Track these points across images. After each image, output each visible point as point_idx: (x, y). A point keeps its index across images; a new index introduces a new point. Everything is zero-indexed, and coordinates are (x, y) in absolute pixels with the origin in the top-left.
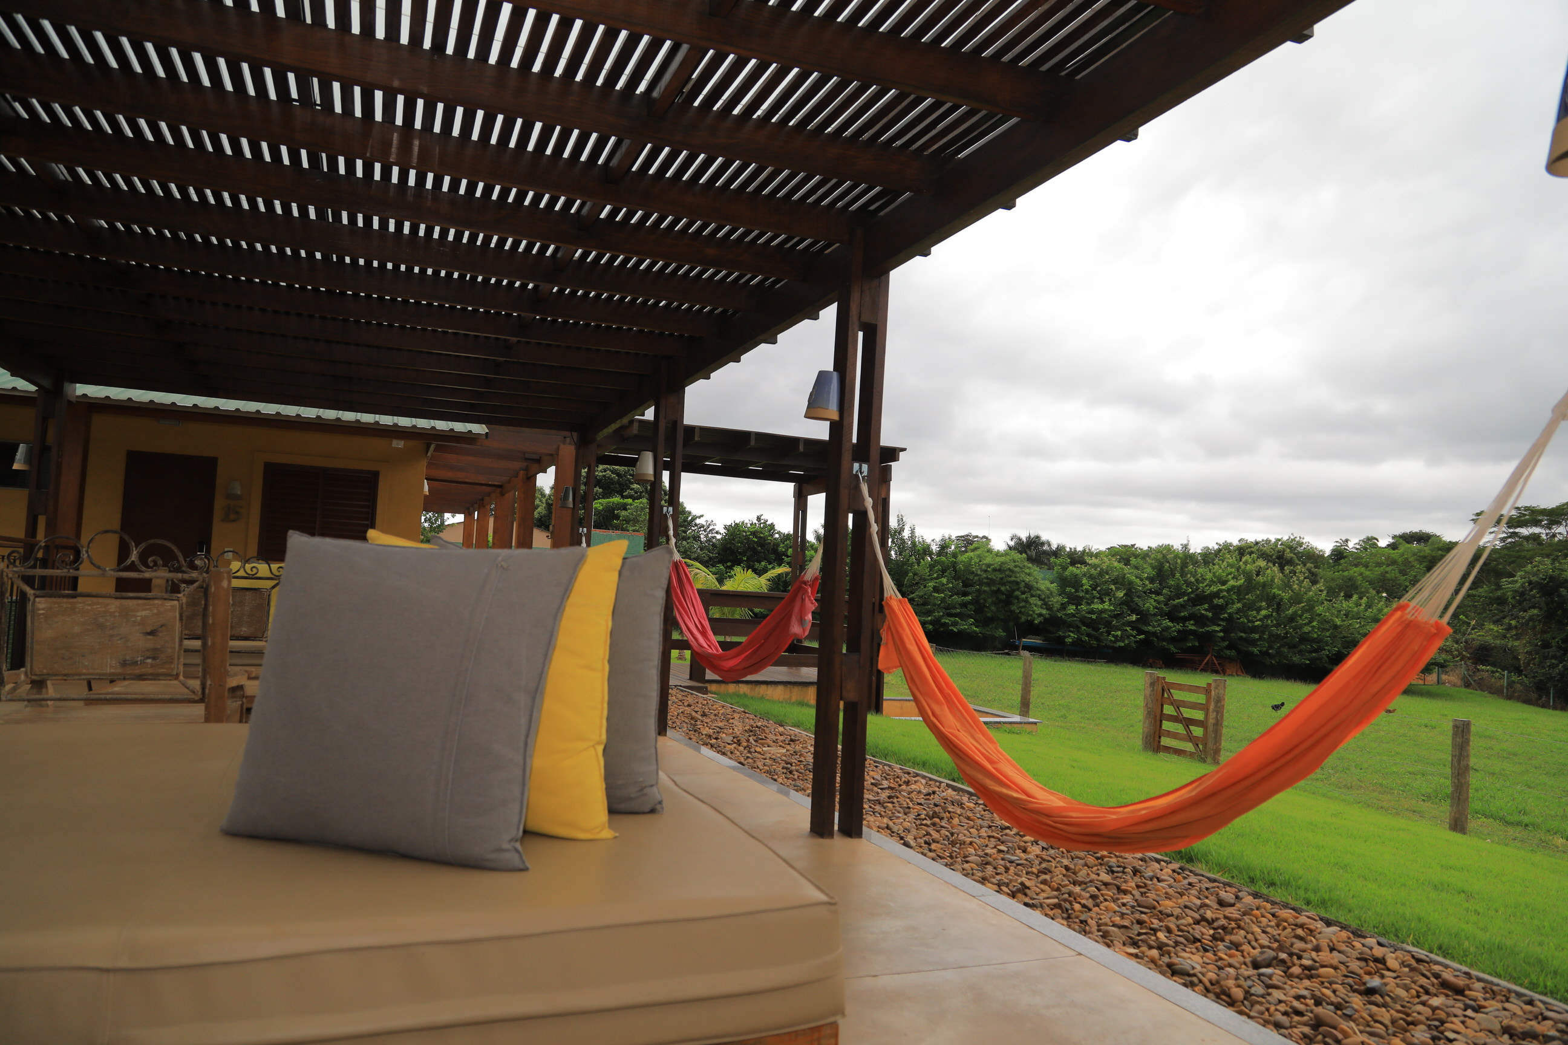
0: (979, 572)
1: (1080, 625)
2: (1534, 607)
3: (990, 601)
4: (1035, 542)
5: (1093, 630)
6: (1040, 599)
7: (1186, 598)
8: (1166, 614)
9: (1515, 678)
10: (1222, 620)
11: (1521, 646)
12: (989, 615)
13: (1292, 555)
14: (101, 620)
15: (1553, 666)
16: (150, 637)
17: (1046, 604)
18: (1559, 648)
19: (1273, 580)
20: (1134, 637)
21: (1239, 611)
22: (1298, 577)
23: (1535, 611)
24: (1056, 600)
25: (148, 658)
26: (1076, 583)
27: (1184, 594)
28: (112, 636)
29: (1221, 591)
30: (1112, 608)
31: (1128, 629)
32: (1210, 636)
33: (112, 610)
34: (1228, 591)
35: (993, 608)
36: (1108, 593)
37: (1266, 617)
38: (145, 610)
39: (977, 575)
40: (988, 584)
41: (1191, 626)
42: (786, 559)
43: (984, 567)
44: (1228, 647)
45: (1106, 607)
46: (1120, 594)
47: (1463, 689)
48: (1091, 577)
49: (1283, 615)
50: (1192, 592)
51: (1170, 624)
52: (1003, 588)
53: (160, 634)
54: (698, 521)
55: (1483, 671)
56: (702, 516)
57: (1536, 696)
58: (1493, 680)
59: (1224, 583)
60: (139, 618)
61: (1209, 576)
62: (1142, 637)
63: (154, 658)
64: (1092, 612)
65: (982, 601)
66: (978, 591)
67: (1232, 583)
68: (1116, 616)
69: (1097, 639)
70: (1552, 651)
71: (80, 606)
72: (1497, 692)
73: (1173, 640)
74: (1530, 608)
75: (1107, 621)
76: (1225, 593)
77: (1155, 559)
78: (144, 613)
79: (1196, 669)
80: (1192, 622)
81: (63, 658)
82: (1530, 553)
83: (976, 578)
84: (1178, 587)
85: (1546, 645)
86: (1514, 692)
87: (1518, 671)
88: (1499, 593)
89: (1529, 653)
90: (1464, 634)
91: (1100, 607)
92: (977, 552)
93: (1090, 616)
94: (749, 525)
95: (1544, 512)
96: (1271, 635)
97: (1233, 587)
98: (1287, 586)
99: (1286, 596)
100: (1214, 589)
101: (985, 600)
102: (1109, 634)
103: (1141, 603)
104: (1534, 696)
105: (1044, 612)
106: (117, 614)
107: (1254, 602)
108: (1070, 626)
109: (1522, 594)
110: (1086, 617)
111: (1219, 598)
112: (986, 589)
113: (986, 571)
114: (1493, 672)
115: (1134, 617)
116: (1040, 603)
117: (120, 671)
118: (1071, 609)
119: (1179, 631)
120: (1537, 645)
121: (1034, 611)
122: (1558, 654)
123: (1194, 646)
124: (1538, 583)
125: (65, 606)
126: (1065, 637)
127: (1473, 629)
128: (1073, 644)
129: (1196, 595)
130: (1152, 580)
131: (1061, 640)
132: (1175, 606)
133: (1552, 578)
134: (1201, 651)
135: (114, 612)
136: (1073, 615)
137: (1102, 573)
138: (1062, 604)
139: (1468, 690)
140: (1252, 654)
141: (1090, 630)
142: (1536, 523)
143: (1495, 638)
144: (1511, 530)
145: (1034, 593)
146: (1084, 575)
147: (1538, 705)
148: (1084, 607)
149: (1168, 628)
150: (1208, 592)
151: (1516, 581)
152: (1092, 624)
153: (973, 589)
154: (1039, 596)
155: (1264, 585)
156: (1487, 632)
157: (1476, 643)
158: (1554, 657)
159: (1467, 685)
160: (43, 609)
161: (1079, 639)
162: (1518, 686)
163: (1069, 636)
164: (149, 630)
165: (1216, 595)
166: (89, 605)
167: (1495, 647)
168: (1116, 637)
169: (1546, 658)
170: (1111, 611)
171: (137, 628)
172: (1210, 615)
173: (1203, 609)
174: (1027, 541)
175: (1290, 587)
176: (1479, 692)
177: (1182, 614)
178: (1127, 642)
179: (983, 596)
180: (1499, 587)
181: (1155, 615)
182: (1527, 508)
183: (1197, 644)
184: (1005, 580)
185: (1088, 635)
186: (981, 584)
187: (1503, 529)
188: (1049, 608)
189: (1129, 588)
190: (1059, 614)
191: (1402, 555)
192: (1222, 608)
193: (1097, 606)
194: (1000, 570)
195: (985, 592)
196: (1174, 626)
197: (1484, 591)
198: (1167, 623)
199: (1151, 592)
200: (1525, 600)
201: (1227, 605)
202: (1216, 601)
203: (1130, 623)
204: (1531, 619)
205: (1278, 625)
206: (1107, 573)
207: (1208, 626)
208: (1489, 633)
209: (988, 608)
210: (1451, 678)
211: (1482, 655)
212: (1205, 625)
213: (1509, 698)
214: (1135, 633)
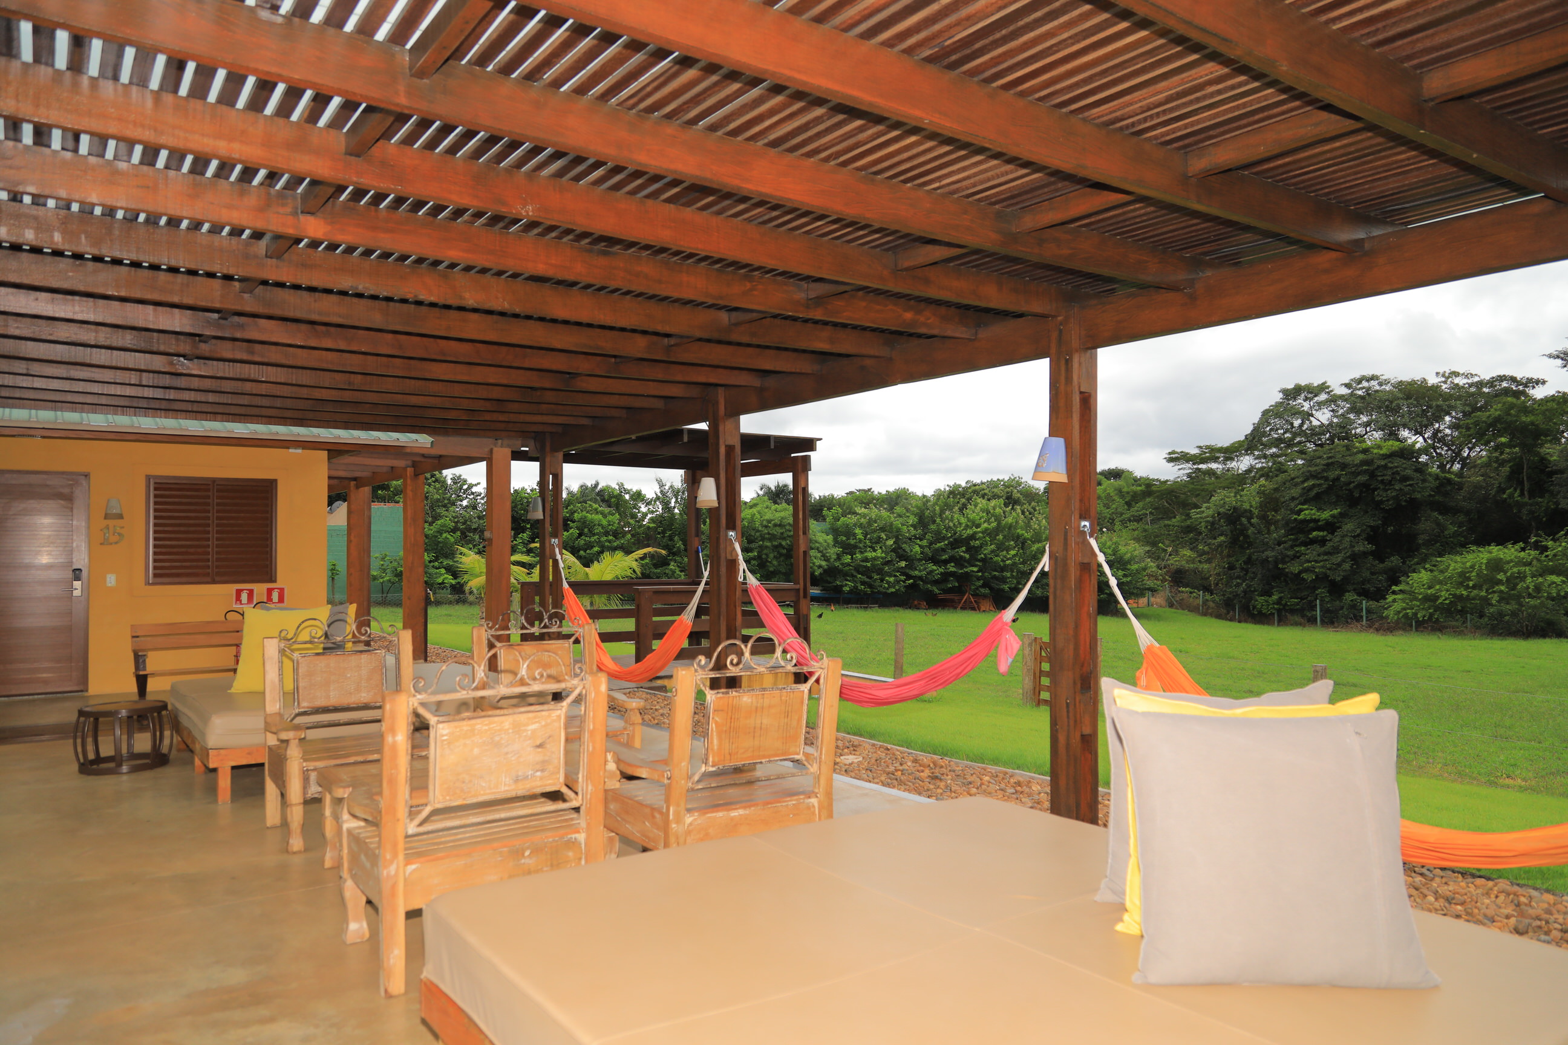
0: (760, 528)
1: (855, 574)
2: (1221, 535)
3: (771, 556)
4: (783, 491)
5: (868, 577)
6: (820, 552)
7: (946, 542)
8: (930, 559)
9: (1208, 597)
10: (979, 561)
11: (1210, 568)
12: (771, 569)
13: (1019, 495)
14: (497, 739)
15: (1238, 585)
16: (540, 750)
17: (823, 556)
18: (1242, 569)
19: (1017, 522)
20: (904, 582)
21: (993, 551)
22: (1037, 518)
23: (1222, 538)
24: (833, 552)
25: (537, 771)
26: (849, 532)
27: (944, 538)
28: (507, 753)
29: (975, 533)
30: (883, 555)
31: (898, 574)
32: (967, 576)
33: (507, 727)
34: (983, 532)
35: (775, 563)
36: (879, 540)
37: (1014, 556)
38: (536, 722)
39: (758, 531)
40: (770, 540)
41: (951, 568)
42: (572, 524)
43: (765, 523)
44: (983, 586)
45: (879, 555)
46: (890, 542)
47: (1168, 609)
48: (861, 526)
49: (1028, 552)
50: (951, 537)
51: (935, 568)
52: (784, 543)
53: (548, 746)
55: (1183, 592)
57: (1225, 611)
58: (1191, 600)
59: (978, 526)
60: (529, 732)
61: (963, 520)
62: (911, 581)
63: (542, 771)
64: (866, 560)
65: (764, 556)
66: (760, 547)
67: (985, 525)
68: (887, 563)
69: (871, 586)
70: (1237, 572)
71: (478, 727)
72: (1194, 609)
73: (936, 582)
74: (1219, 535)
75: (879, 569)
76: (981, 535)
77: (917, 507)
78: (534, 727)
79: (955, 608)
80: (952, 564)
81: (464, 782)
82: (1212, 486)
83: (758, 534)
84: (938, 533)
85: (1231, 567)
86: (1208, 609)
87: (1207, 589)
88: (1188, 522)
89: (1218, 574)
90: (1163, 560)
91: (874, 554)
92: (758, 508)
93: (865, 564)
94: (529, 491)
95: (1221, 450)
96: (1019, 571)
97: (987, 529)
98: (1028, 526)
99: (1027, 535)
100: (970, 532)
101: (767, 555)
102: (882, 580)
103: (908, 549)
104: (1223, 611)
105: (824, 563)
106: (511, 731)
107: (1002, 543)
108: (846, 575)
109: (1213, 524)
110: (861, 566)
111: (976, 540)
112: (768, 544)
113: (766, 527)
114: (1191, 593)
115: (903, 564)
116: (819, 555)
117: (513, 787)
118: (847, 559)
119: (941, 574)
120: (1224, 568)
121: (814, 563)
122: (1242, 574)
123: (954, 587)
124: (1225, 514)
125: (465, 728)
126: (842, 586)
127: (1170, 555)
128: (851, 592)
129: (955, 539)
130: (914, 526)
131: (838, 589)
132: (937, 550)
133: (1235, 509)
134: (959, 591)
135: (508, 729)
136: (848, 565)
137: (871, 522)
138: (838, 554)
139: (1173, 610)
140: (1003, 590)
141: (865, 578)
142: (1215, 459)
143: (1188, 562)
144: (1195, 467)
145: (813, 546)
146: (855, 525)
147: (1227, 619)
148: (859, 556)
149: (932, 571)
150: (965, 535)
151: (1203, 512)
152: (866, 572)
153: (757, 545)
154: (818, 549)
155: (1010, 527)
156: (1182, 557)
157: (1174, 567)
158: (1238, 577)
159: (1171, 605)
160: (446, 735)
161: (856, 587)
162: (1211, 604)
163: (846, 585)
164: (538, 743)
165: (973, 537)
166: (486, 725)
167: (1188, 570)
168: (888, 582)
169: (1232, 578)
170: (882, 558)
171: (529, 742)
172: (967, 556)
173: (962, 552)
174: (776, 491)
175: (1030, 527)
176: (1181, 611)
177: (944, 557)
178: (897, 587)
179: (765, 551)
180: (1188, 516)
181: (920, 560)
182: (1207, 447)
183: (957, 584)
184: (785, 535)
185: (863, 583)
186: (763, 539)
187: (1190, 465)
188: (827, 560)
189: (897, 535)
190: (837, 564)
191: (1105, 490)
192: (977, 549)
193: (870, 554)
194: (780, 525)
195: (767, 547)
196: (938, 570)
197: (1176, 521)
198: (931, 566)
199: (916, 538)
200: (1215, 529)
201: (981, 547)
202: (972, 543)
203: (899, 570)
204: (1220, 545)
205: (1024, 563)
206: (875, 522)
207: (966, 567)
208: (1184, 557)
209: (770, 562)
210: (1158, 599)
211: (1179, 578)
212: (962, 567)
213: (1205, 614)
214: (903, 578)
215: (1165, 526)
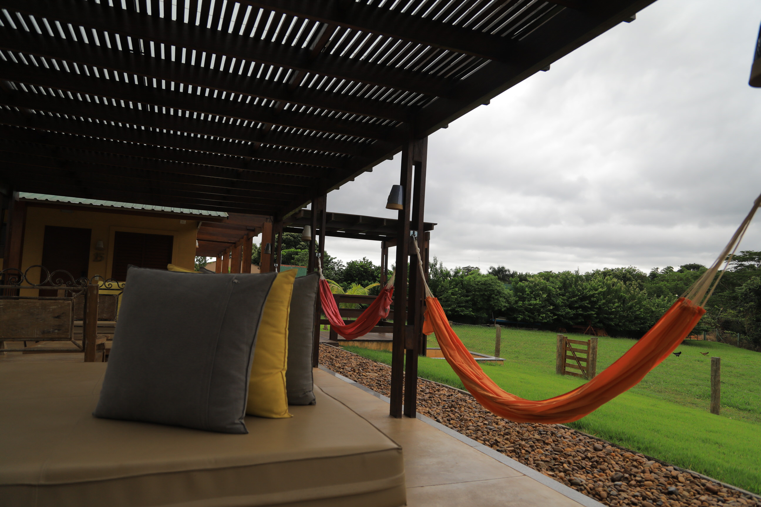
1: (525, 311)
2: (752, 301)
3: (480, 299)
4: (502, 270)
6: (505, 299)
7: (577, 298)
8: (568, 306)
9: (743, 337)
10: (596, 308)
11: (745, 321)
12: (479, 306)
13: (630, 276)
14: (32, 311)
16: (57, 319)
17: (507, 301)
19: (621, 288)
20: (552, 317)
21: (604, 304)
22: (633, 287)
23: (753, 303)
24: (513, 299)
25: (56, 330)
26: (522, 290)
27: (577, 295)
28: (37, 319)
29: (595, 294)
31: (549, 313)
32: (590, 316)
33: (38, 306)
34: (599, 294)
35: (481, 303)
36: (538, 295)
37: (618, 307)
39: (473, 287)
40: (479, 291)
41: (580, 311)
42: (378, 279)
43: (476, 283)
44: (599, 322)
45: (538, 302)
46: (545, 296)
47: (717, 343)
48: (530, 287)
49: (626, 306)
50: (580, 295)
51: (570, 311)
52: (486, 293)
53: (62, 318)
54: (334, 260)
55: (727, 333)
56: (336, 258)
58: (732, 338)
59: (596, 290)
60: (51, 310)
61: (589, 287)
62: (556, 317)
63: (59, 330)
64: (530, 305)
65: (475, 300)
66: (473, 294)
67: (600, 290)
68: (543, 307)
69: (534, 318)
71: (21, 303)
72: (734, 344)
73: (571, 319)
74: (750, 302)
75: (538, 309)
76: (597, 295)
77: (562, 278)
78: (54, 307)
79: (583, 333)
80: (580, 310)
81: (12, 330)
82: (749, 274)
83: (473, 288)
84: (573, 292)
86: (743, 344)
87: (745, 333)
88: (734, 294)
89: (750, 324)
90: (717, 315)
91: (535, 302)
92: (473, 275)
93: (529, 307)
94: (359, 262)
95: (756, 254)
96: (620, 316)
97: (601, 292)
98: (628, 291)
99: (627, 296)
100: (591, 293)
101: (477, 299)
102: (539, 316)
103: (555, 301)
104: (753, 346)
105: (507, 305)
106: (40, 308)
107: (611, 299)
108: (519, 312)
109: (746, 295)
111: (594, 297)
112: (478, 293)
113: (477, 285)
114: (732, 334)
115: (552, 307)
116: (504, 300)
117: (41, 336)
118: (520, 303)
119: (574, 314)
120: (754, 320)
121: (501, 305)
123: (582, 322)
124: (753, 289)
125: (13, 303)
126: (517, 317)
127: (721, 312)
128: (521, 321)
129: (583, 296)
130: (560, 289)
131: (515, 319)
132: (572, 302)
133: (760, 286)
134: (585, 324)
136: (521, 307)
137: (535, 285)
138: (516, 301)
139: (720, 343)
140: (611, 325)
141: (530, 314)
142: (752, 259)
143: (733, 317)
144: (740, 263)
145: (502, 295)
146: (527, 286)
147: (755, 350)
148: (526, 302)
149: (568, 313)
150: (589, 294)
151: (743, 288)
152: (531, 311)
153: (471, 294)
154: (504, 297)
155: (616, 291)
156: (728, 314)
157: (723, 319)
159: (719, 340)
160: (2, 305)
161: (524, 319)
162: (745, 341)
163: (519, 317)
164: (56, 316)
165: (593, 296)
166: (26, 303)
167: (733, 321)
168: (543, 317)
169: (758, 327)
170: (540, 304)
171: (50, 314)
172: (589, 306)
173: (586, 303)
174: (498, 270)
176: (725, 344)
177: (576, 306)
178: (548, 320)
179: (476, 297)
180: (734, 291)
181: (562, 306)
182: (747, 252)
183: (583, 320)
184: (487, 289)
185: (529, 316)
186: (475, 291)
187: (736, 262)
188: (509, 303)
189: (549, 293)
190: (514, 306)
191: (686, 275)
192: (595, 303)
193: (533, 302)
194: (484, 284)
195: (477, 295)
196: (572, 312)
197: (726, 293)
198: (568, 310)
199: (560, 295)
200: (747, 298)
201: (598, 301)
202: (592, 299)
203: (550, 310)
204: (751, 307)
205: (623, 311)
206: (538, 285)
207: (589, 312)
208: (729, 314)
209: (479, 303)
210: (711, 337)
211: (726, 325)
212: (587, 311)
213: (740, 346)
214: (552, 315)
215: (719, 296)
